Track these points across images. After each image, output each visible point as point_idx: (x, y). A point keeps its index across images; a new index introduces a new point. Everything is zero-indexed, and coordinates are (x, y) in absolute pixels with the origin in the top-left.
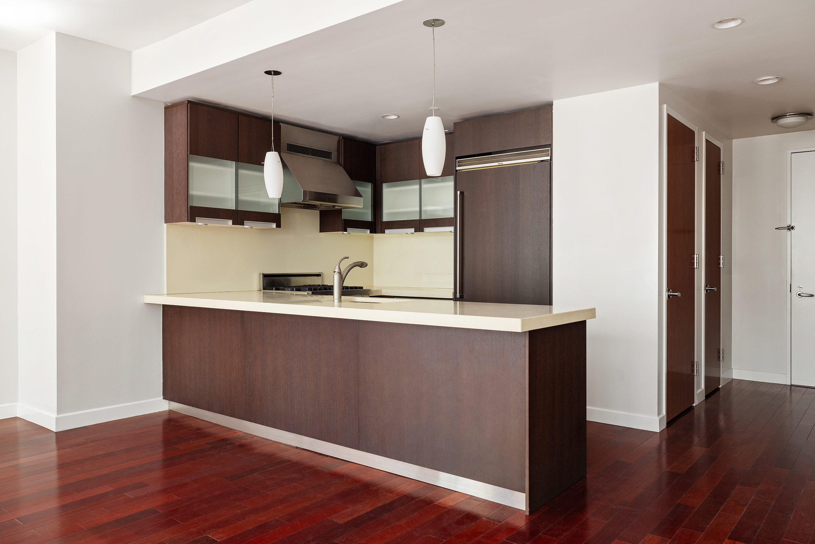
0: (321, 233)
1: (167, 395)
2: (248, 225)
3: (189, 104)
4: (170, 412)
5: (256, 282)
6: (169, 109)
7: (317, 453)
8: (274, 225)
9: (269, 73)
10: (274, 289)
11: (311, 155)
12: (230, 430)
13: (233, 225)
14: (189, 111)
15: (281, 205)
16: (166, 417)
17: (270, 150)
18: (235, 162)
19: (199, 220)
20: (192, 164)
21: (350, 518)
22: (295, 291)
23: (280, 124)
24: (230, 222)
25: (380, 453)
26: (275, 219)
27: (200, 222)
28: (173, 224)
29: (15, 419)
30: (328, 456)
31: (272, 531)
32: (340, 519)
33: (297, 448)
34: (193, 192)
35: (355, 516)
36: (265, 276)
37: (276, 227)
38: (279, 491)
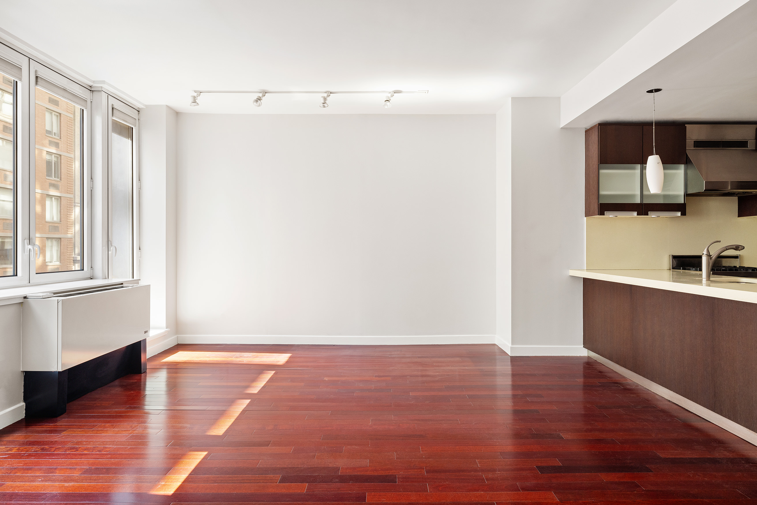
0: (739, 218)
1: (587, 344)
2: (653, 215)
3: (599, 126)
4: (589, 357)
5: (666, 262)
6: (588, 132)
7: (682, 407)
8: (679, 214)
9: (650, 91)
10: (681, 269)
11: (722, 147)
12: (624, 377)
13: (637, 215)
14: (599, 131)
15: (687, 195)
16: (586, 360)
17: (652, 154)
18: (640, 165)
19: (607, 214)
20: (602, 171)
21: (673, 457)
22: (699, 271)
23: (686, 125)
24: (635, 214)
25: (732, 419)
26: (681, 208)
27: (610, 215)
28: (591, 217)
29: (494, 345)
30: (692, 413)
31: (604, 445)
32: (662, 454)
33: (669, 401)
34: (602, 192)
35: (678, 457)
36: (674, 257)
37: (681, 215)
38: (630, 424)
